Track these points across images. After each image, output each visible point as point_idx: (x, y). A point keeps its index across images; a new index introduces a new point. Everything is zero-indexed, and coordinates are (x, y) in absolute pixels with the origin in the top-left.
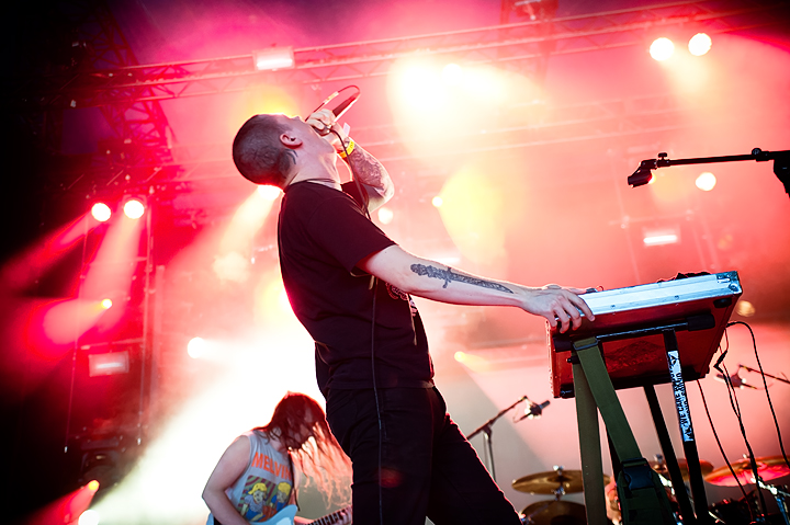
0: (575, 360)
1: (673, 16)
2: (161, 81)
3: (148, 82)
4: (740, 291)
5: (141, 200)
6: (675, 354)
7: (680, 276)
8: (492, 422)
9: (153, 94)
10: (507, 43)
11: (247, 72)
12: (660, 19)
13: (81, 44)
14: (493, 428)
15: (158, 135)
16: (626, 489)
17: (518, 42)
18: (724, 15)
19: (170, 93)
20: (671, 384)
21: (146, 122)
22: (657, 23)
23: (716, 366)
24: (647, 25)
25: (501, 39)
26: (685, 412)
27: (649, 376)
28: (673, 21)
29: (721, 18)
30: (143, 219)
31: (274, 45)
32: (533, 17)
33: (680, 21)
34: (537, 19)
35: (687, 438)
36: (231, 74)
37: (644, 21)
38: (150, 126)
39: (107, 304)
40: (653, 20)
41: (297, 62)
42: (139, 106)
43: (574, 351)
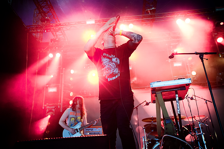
0: (156, 96)
1: (182, 14)
2: (65, 26)
3: (62, 26)
4: (191, 82)
5: (60, 53)
6: (177, 95)
7: (179, 79)
8: (138, 106)
9: (63, 29)
10: (144, 19)
11: (84, 24)
12: (179, 15)
13: (48, 17)
14: (138, 108)
15: (64, 38)
16: (165, 123)
17: (146, 19)
18: (193, 14)
19: (67, 29)
20: (176, 101)
21: (61, 35)
22: (178, 16)
23: (186, 98)
24: (176, 16)
25: (142, 18)
26: (179, 108)
27: (172, 99)
28: (181, 15)
29: (193, 15)
30: (60, 57)
31: (90, 18)
32: (150, 13)
33: (183, 15)
34: (151, 14)
35: (179, 113)
36: (81, 25)
37: (175, 15)
38: (62, 36)
39: (52, 76)
40: (177, 15)
41: (96, 22)
42: (60, 32)
43: (156, 94)
